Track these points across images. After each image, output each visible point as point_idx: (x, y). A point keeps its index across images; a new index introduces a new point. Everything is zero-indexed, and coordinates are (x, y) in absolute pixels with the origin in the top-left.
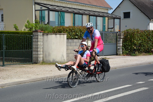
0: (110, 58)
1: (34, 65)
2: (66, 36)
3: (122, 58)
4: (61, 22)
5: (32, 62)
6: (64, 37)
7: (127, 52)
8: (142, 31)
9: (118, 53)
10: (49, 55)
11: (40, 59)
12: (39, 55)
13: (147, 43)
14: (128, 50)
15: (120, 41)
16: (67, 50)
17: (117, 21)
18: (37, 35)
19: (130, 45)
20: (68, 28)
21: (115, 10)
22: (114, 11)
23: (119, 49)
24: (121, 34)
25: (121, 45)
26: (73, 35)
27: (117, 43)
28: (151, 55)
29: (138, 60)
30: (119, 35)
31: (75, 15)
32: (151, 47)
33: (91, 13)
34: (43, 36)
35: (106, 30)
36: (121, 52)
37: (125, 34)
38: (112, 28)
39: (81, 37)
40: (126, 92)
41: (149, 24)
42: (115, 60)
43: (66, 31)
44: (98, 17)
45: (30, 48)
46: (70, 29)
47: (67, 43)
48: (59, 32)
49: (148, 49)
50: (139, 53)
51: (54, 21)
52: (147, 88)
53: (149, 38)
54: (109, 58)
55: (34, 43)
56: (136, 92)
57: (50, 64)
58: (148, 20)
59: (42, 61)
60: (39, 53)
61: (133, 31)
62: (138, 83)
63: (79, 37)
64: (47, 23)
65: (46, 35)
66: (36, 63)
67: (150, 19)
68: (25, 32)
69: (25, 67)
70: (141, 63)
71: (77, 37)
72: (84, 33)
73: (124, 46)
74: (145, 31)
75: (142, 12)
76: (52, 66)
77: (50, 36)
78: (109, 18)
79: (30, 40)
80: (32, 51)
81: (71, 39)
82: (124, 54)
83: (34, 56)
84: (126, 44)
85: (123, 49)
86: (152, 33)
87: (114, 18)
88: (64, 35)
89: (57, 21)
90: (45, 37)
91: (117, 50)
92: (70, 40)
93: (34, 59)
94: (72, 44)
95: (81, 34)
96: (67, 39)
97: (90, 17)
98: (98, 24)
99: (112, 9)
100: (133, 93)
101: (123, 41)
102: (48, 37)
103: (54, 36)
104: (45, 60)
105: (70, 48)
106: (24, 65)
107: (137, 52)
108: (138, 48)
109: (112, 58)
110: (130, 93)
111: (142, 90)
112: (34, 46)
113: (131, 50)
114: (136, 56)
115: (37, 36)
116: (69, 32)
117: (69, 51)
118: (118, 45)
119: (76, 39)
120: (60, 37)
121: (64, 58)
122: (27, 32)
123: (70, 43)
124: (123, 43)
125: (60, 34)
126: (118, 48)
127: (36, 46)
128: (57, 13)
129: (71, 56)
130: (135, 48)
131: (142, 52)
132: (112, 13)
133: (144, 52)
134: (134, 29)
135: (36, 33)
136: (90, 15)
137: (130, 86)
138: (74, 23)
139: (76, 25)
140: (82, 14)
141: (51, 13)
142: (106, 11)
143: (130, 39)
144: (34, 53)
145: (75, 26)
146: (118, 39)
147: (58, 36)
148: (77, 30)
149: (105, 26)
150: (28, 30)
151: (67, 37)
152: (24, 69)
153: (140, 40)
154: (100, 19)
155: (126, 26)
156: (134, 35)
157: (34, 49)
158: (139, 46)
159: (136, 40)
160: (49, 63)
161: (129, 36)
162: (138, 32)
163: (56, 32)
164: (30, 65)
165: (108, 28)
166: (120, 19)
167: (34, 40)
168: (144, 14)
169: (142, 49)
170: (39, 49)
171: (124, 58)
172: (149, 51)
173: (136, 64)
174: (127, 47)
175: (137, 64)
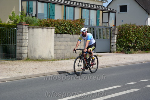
0: (103, 55)
1: (17, 61)
2: (53, 30)
3: (115, 56)
4: (51, 15)
5: (15, 58)
6: (51, 31)
7: (122, 49)
8: (138, 27)
9: (112, 50)
10: (35, 50)
11: (25, 55)
12: (23, 51)
13: (144, 40)
14: (122, 47)
15: (114, 37)
16: (55, 45)
17: (112, 15)
18: (22, 28)
19: (124, 42)
20: (56, 21)
21: (111, 2)
22: (110, 4)
23: (113, 46)
24: (115, 29)
25: (115, 41)
26: (62, 29)
27: (110, 38)
28: (147, 52)
29: (133, 58)
30: (113, 31)
31: (67, 7)
32: (148, 45)
33: (84, 6)
34: (28, 29)
35: (100, 24)
36: (115, 50)
37: (119, 29)
38: (107, 23)
39: (71, 32)
40: (115, 93)
41: (147, 19)
42: (108, 57)
43: (55, 25)
44: (91, 10)
45: (14, 42)
46: (59, 23)
47: (55, 38)
48: (46, 26)
49: (145, 47)
50: (134, 50)
51: (43, 13)
52: (138, 90)
53: (146, 35)
54: (101, 55)
55: (18, 37)
56: (125, 94)
57: (36, 61)
58: (147, 15)
59: (26, 58)
60: (23, 48)
61: (128, 26)
62: (129, 83)
63: (68, 32)
64: (35, 15)
65: (32, 28)
66: (19, 59)
67: (148, 13)
68: (9, 24)
69: (6, 63)
70: (136, 62)
71: (66, 32)
72: (74, 27)
73: (118, 42)
74: (141, 26)
75: (140, 5)
76: (37, 63)
77: (35, 30)
78: (104, 11)
79: (14, 34)
80: (15, 46)
81: (60, 33)
82: (118, 52)
83: (18, 51)
84: (121, 40)
85: (117, 46)
86: (149, 28)
87: (109, 12)
88: (51, 28)
89: (46, 14)
90: (31, 30)
91: (111, 46)
92: (59, 35)
93: (17, 55)
94: (61, 39)
95: (71, 29)
96: (55, 33)
97: (83, 9)
98: (91, 18)
99: (107, 1)
100: (122, 95)
101: (117, 37)
102: (33, 30)
103: (40, 30)
104: (30, 56)
105: (59, 43)
106: (6, 62)
107: (132, 50)
108: (133, 46)
109: (105, 55)
110: (119, 95)
111: (132, 91)
112: (18, 41)
113: (125, 47)
114: (131, 54)
115: (21, 30)
116: (58, 26)
117: (57, 47)
118: (112, 41)
119: (65, 33)
120: (48, 31)
121: (51, 54)
122: (11, 25)
123: (59, 38)
124: (117, 40)
125: (47, 28)
126: (112, 44)
127: (20, 41)
128: (46, 4)
129: (59, 53)
130: (130, 45)
131: (138, 50)
132: (108, 6)
133: (140, 49)
134: (130, 24)
135: (20, 26)
136: (82, 8)
137: (119, 87)
138: (65, 16)
139: (67, 18)
140: (74, 7)
141: (39, 4)
142: (100, 4)
143: (125, 35)
144: (18, 48)
145: (65, 19)
146: (112, 35)
147: (45, 30)
148: (66, 24)
149: (99, 20)
150: (12, 23)
151: (55, 31)
152: (5, 66)
153: (136, 36)
154: (93, 13)
155: (122, 21)
156: (129, 31)
157: (17, 44)
158: (135, 43)
159: (131, 37)
160: (34, 59)
161: (124, 32)
162: (133, 27)
163: (44, 26)
164: (13, 61)
165: (102, 23)
166: (115, 13)
167: (18, 34)
168: (142, 7)
169: (138, 46)
170: (23, 44)
171: (117, 56)
172: (145, 49)
173: (129, 63)
174: (122, 44)
175: (131, 63)
